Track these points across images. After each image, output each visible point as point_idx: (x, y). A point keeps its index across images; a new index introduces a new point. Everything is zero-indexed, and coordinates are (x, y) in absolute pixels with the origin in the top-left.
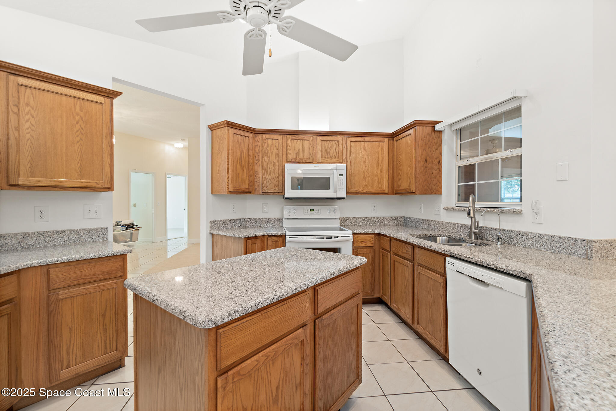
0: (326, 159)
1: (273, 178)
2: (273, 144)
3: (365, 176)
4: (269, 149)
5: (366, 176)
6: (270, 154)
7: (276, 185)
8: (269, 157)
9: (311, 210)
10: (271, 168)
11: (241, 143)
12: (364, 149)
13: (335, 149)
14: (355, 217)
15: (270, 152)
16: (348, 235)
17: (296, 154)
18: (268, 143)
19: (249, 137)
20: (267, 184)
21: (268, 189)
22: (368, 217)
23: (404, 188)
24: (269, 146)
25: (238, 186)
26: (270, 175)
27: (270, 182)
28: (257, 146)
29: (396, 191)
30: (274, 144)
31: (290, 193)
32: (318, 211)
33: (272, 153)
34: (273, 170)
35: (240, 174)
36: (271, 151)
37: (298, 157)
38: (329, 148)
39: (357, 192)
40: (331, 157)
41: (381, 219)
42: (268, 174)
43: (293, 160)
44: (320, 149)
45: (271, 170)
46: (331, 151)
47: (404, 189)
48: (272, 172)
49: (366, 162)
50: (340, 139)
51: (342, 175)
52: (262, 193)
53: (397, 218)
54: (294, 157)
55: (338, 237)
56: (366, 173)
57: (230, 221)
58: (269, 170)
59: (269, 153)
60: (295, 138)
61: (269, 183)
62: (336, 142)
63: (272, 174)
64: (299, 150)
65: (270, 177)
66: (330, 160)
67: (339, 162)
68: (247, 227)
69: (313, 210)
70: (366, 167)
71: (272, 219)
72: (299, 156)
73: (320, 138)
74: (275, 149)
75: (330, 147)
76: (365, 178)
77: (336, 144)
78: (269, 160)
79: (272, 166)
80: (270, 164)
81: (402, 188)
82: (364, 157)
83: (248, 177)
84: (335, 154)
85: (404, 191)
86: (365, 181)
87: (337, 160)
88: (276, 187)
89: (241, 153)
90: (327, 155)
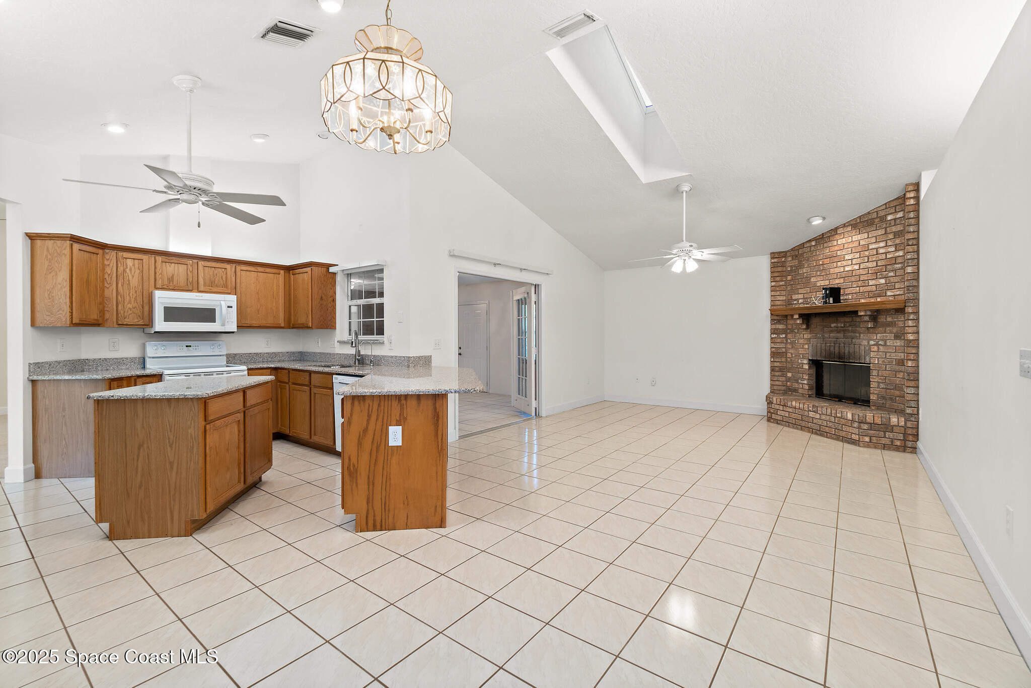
0: (211, 288)
2: (134, 265)
3: (258, 308)
4: (128, 270)
5: (260, 308)
6: (130, 277)
7: (139, 316)
8: (129, 281)
9: (187, 346)
10: (131, 294)
11: (87, 262)
12: (257, 279)
13: (222, 277)
14: (245, 354)
15: (129, 274)
16: (242, 371)
17: (169, 279)
18: (126, 264)
19: (97, 254)
20: (125, 314)
21: (127, 321)
22: (261, 353)
23: (301, 322)
24: (129, 267)
25: (84, 317)
26: (130, 302)
27: (130, 312)
28: (109, 265)
29: (293, 325)
30: (137, 266)
31: (160, 324)
32: (197, 348)
33: (133, 276)
34: (134, 297)
35: (87, 301)
36: (131, 273)
37: (171, 283)
39: (249, 325)
40: (217, 286)
41: (276, 354)
42: (127, 301)
43: (165, 287)
44: (202, 275)
45: (131, 297)
46: (216, 279)
47: (301, 324)
49: (259, 294)
50: (228, 266)
51: (231, 307)
52: (117, 326)
53: (294, 353)
54: (166, 282)
55: (230, 373)
56: (259, 305)
57: (60, 362)
58: (128, 297)
59: (128, 275)
60: (167, 260)
61: (128, 314)
63: (133, 301)
64: (173, 275)
65: (130, 306)
66: (214, 289)
67: (226, 291)
68: (83, 371)
69: (190, 346)
70: (259, 299)
71: (126, 358)
72: (173, 282)
73: (201, 263)
74: (137, 271)
75: (215, 275)
76: (258, 311)
77: (223, 272)
78: (129, 284)
79: (132, 292)
80: (129, 289)
81: (299, 322)
82: (256, 288)
83: (97, 305)
84: (222, 283)
85: (301, 326)
86: (259, 314)
87: (224, 290)
88: (139, 318)
89: (88, 275)
90: (212, 283)
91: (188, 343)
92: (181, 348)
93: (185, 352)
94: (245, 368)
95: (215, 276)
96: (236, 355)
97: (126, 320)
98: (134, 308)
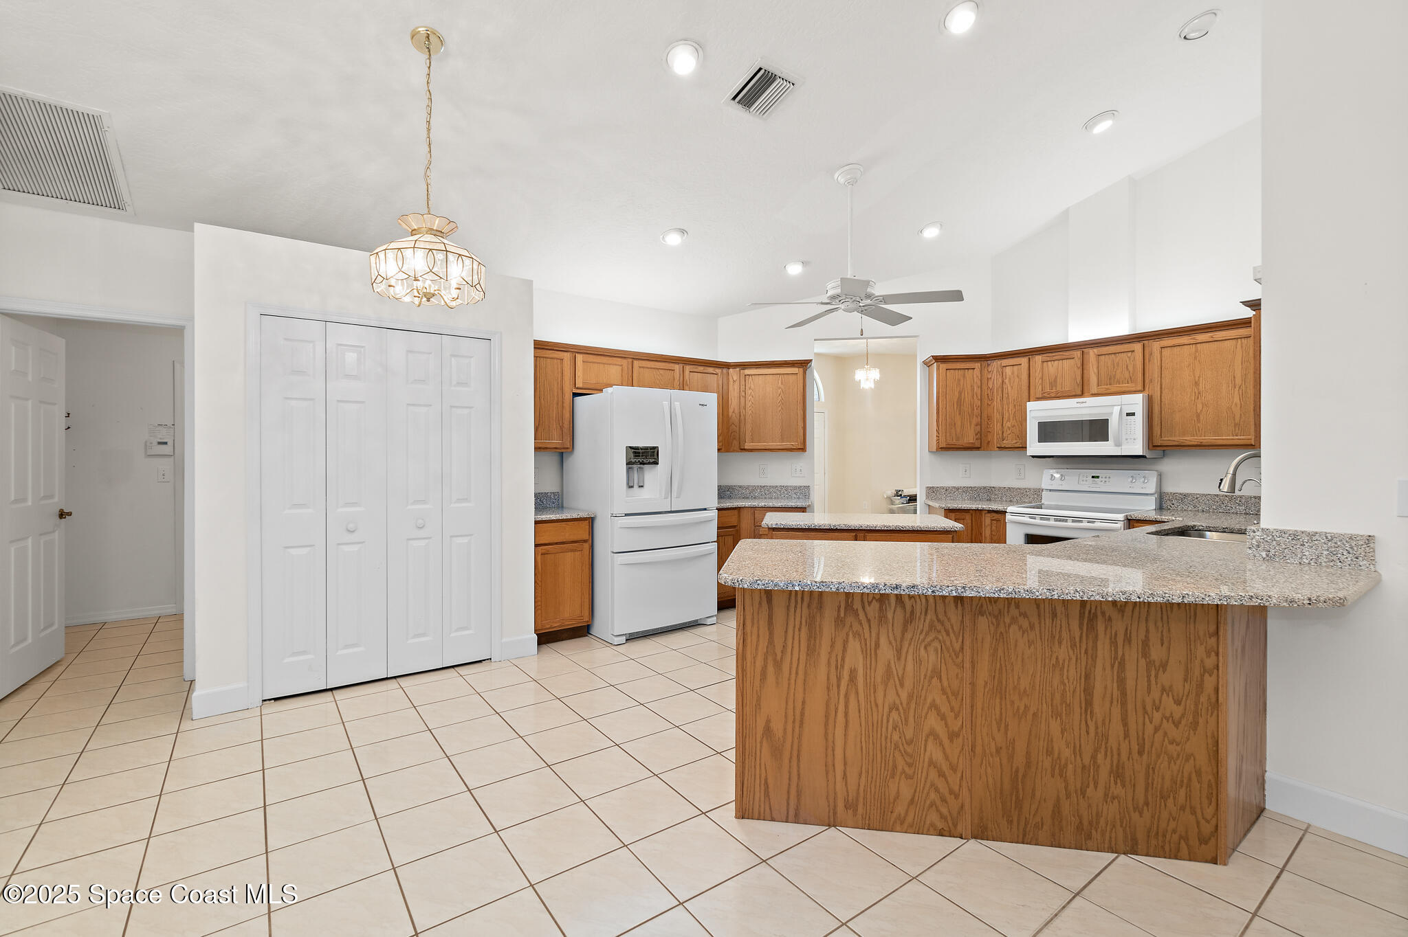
0: (1109, 388)
1: (1014, 426)
2: (1013, 373)
3: (1199, 411)
4: (1007, 381)
5: (1201, 411)
6: (1010, 389)
7: (1018, 437)
8: (1008, 394)
9: (1093, 477)
10: (1010, 410)
11: (959, 380)
12: (1195, 358)
13: (1127, 366)
15: (1008, 385)
17: (1050, 383)
18: (1006, 373)
19: (974, 369)
20: (1004, 435)
21: (1005, 443)
24: (1008, 376)
25: (954, 441)
26: (1009, 420)
27: (1009, 432)
28: (991, 379)
30: (1016, 373)
31: (1035, 447)
32: (1107, 480)
33: (1012, 387)
34: (1013, 415)
35: (959, 423)
36: (1010, 384)
37: (1054, 388)
38: (1114, 368)
39: (1177, 443)
42: (1007, 419)
43: (1045, 395)
44: (1096, 370)
45: (1011, 413)
46: (1118, 371)
48: (1011, 416)
49: (1201, 385)
51: (1133, 414)
52: (997, 449)
54: (1047, 389)
56: (1200, 406)
57: (958, 489)
58: (1007, 414)
59: (1007, 387)
60: (1048, 359)
61: (1007, 433)
62: (1129, 354)
63: (1011, 419)
64: (1056, 377)
65: (1009, 424)
66: (1114, 390)
67: (1134, 389)
68: (990, 500)
69: (1098, 477)
70: (1199, 393)
71: (1029, 489)
72: (1056, 387)
73: (1094, 351)
74: (1017, 380)
75: (1116, 364)
76: (1198, 416)
77: (1129, 357)
78: (1008, 398)
79: (1011, 406)
80: (1008, 404)
82: (1194, 374)
83: (973, 426)
84: (1127, 375)
86: (1199, 420)
87: (1131, 386)
88: (1018, 439)
89: (960, 393)
90: (1110, 379)
91: (1095, 473)
92: (1085, 478)
93: (1088, 484)
95: (1116, 367)
96: (1186, 495)
97: (1004, 442)
98: (1013, 427)
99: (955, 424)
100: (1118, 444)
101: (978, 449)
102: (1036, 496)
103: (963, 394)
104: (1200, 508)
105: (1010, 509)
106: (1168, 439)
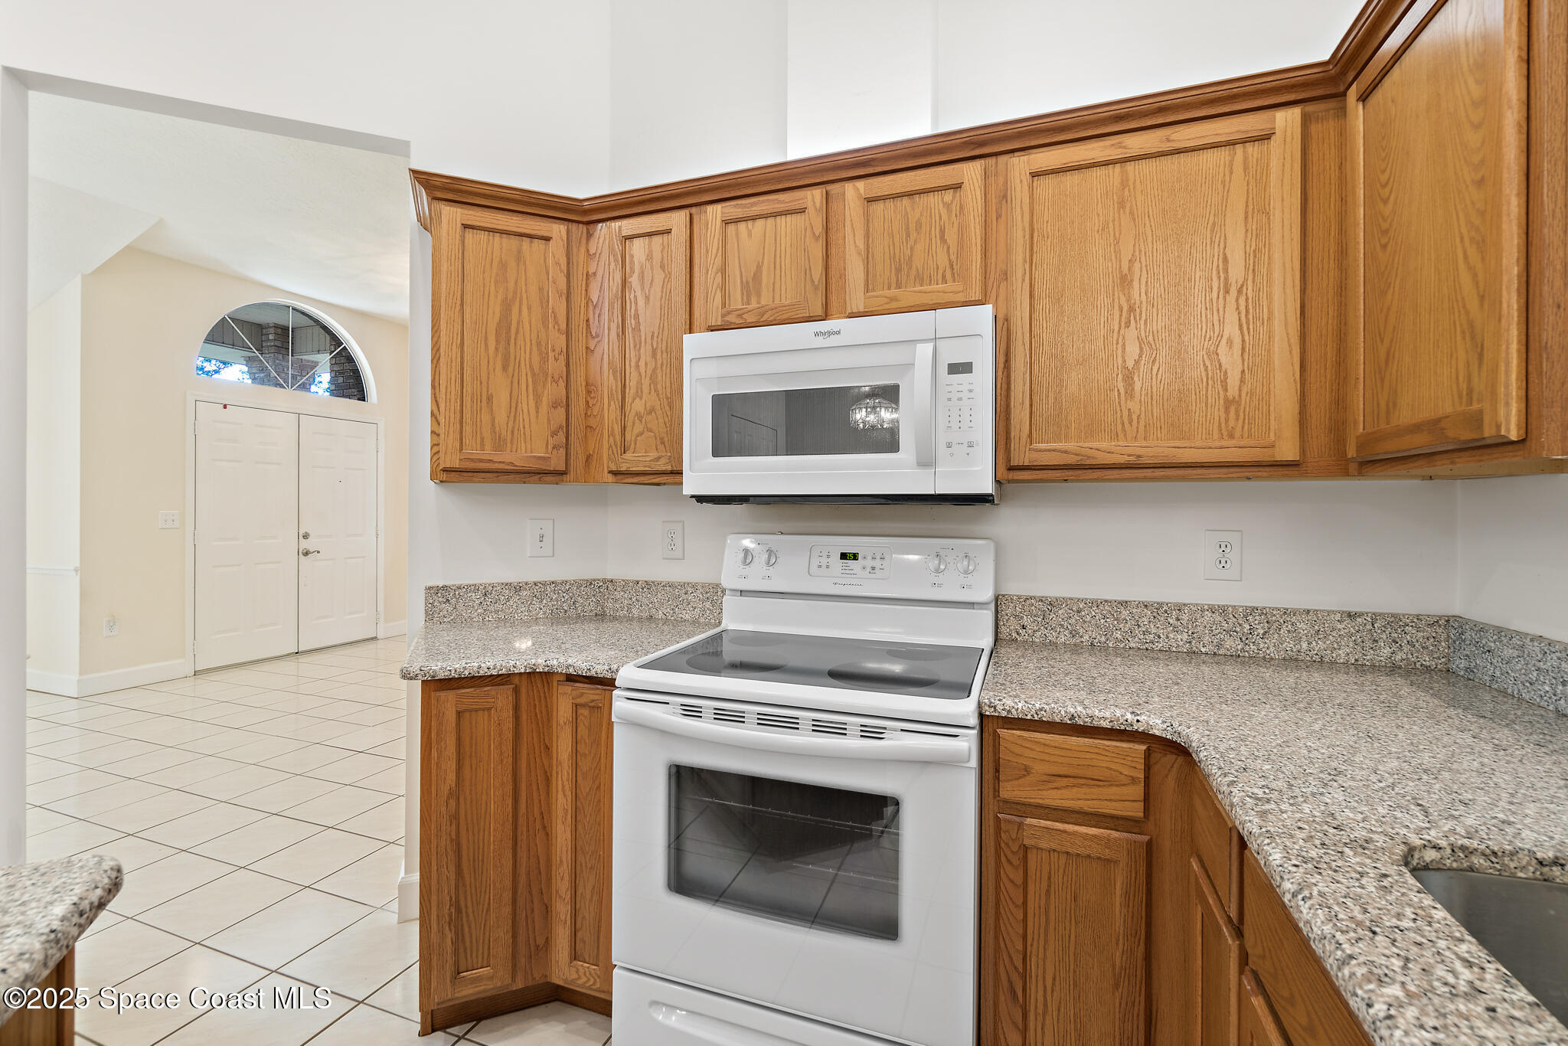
0: (894, 292)
1: (652, 411)
2: (650, 257)
3: (1130, 364)
4: (634, 280)
5: (1137, 362)
6: (641, 302)
7: (663, 443)
8: (637, 316)
9: (844, 556)
10: (642, 364)
11: (503, 266)
12: (1122, 204)
13: (942, 232)
14: (1097, 603)
15: (639, 294)
16: (946, 728)
17: (745, 286)
18: (632, 256)
19: (547, 239)
20: (628, 437)
21: (632, 460)
22: (1180, 608)
23: (1425, 414)
24: (637, 267)
26: (639, 393)
27: (639, 428)
28: (595, 274)
29: (1360, 447)
30: (657, 256)
31: (705, 472)
32: (877, 563)
33: (647, 298)
34: (649, 372)
35: (502, 398)
36: (643, 289)
37: (754, 300)
38: (908, 235)
40: (920, 279)
41: (1272, 619)
42: (633, 391)
43: (732, 318)
44: (861, 245)
45: (642, 370)
46: (919, 247)
47: (1416, 428)
48: (646, 382)
49: (1136, 284)
50: (971, 172)
51: (966, 368)
52: (610, 478)
53: (1395, 621)
54: (737, 302)
56: (1133, 350)
57: (518, 588)
58: (634, 375)
59: (635, 297)
60: (739, 212)
61: (636, 431)
62: (948, 196)
63: (646, 390)
64: (759, 267)
65: (639, 405)
66: (908, 297)
67: (961, 298)
68: (601, 617)
69: (855, 557)
70: (1131, 309)
71: (694, 586)
72: (759, 295)
73: (853, 192)
74: (659, 276)
75: (912, 226)
76: (1129, 379)
77: (948, 206)
78: (637, 329)
79: (645, 353)
80: (637, 346)
81: (1405, 416)
82: (1118, 252)
83: (544, 408)
84: (942, 260)
85: (1420, 442)
86: (1130, 393)
87: (951, 288)
88: (661, 447)
89: (507, 307)
90: (898, 270)
91: (849, 544)
92: (824, 561)
93: (834, 578)
94: (964, 709)
95: (913, 235)
96: (1052, 604)
97: (628, 456)
98: (650, 413)
99: (490, 399)
100: (926, 462)
101: (559, 475)
102: (708, 605)
103: (515, 311)
104: (1086, 637)
105: (629, 674)
106: (1048, 449)
